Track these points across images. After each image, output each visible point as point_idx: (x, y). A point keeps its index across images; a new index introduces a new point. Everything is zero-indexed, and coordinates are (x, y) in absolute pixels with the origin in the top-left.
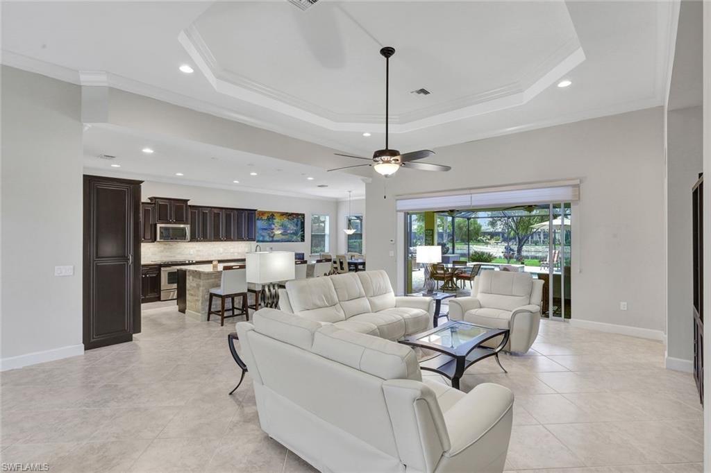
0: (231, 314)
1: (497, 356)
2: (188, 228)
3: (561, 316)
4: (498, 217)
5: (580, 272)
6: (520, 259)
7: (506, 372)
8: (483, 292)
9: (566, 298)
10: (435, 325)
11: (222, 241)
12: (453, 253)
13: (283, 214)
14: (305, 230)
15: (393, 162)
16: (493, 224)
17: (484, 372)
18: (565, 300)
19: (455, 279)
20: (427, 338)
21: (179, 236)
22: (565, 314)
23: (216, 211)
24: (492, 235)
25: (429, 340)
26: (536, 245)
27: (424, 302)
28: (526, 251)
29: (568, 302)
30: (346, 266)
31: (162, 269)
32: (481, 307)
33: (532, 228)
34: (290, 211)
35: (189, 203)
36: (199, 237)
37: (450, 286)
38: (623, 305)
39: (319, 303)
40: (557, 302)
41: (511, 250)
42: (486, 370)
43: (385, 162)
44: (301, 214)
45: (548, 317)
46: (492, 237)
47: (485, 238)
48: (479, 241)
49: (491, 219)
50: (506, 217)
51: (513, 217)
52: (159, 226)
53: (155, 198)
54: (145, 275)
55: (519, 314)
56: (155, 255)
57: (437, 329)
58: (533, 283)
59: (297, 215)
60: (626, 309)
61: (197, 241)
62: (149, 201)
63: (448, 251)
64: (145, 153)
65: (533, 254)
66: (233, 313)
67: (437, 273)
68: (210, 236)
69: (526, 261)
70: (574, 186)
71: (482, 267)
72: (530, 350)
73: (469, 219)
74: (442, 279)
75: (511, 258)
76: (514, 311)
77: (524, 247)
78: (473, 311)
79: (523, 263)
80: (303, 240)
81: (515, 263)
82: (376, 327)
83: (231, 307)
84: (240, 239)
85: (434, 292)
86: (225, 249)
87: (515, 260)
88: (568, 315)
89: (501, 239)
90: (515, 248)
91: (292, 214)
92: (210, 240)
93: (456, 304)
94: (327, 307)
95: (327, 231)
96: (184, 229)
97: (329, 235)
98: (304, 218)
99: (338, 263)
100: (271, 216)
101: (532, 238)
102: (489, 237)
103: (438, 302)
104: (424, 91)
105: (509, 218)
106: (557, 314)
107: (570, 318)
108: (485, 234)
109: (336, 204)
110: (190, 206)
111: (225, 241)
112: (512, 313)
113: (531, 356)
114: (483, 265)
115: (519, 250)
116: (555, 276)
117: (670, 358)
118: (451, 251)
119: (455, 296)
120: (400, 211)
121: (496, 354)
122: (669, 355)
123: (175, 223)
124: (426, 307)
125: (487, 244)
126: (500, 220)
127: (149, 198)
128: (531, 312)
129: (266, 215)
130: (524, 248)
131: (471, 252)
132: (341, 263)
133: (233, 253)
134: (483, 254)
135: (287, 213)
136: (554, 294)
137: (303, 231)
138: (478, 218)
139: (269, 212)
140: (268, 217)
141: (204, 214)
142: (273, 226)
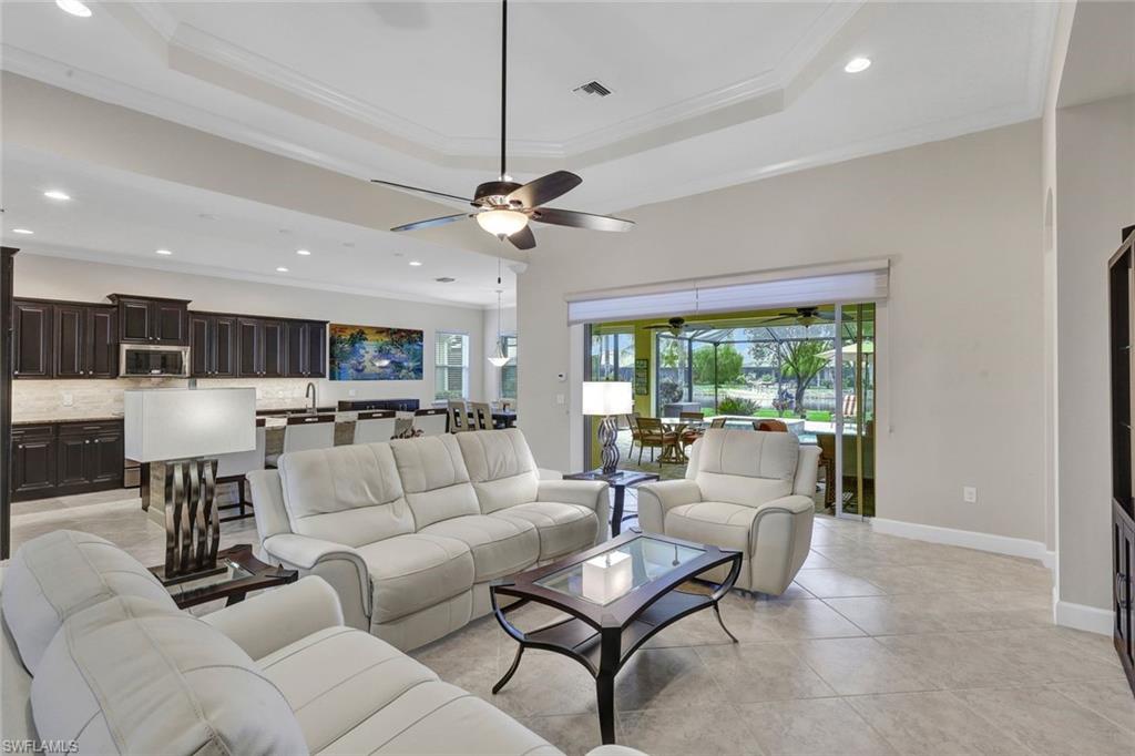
0: (239, 514)
1: (716, 608)
2: (185, 351)
3: (856, 513)
4: (765, 341)
5: (891, 431)
6: (800, 411)
7: (736, 641)
8: (706, 471)
9: (867, 477)
10: (616, 532)
11: (257, 376)
12: (690, 400)
13: (380, 331)
14: (424, 358)
15: (512, 207)
16: (759, 355)
17: (691, 641)
18: (864, 480)
19: (681, 443)
20: (605, 558)
21: (165, 368)
22: (864, 507)
24: (760, 372)
25: (608, 562)
26: (828, 388)
27: (588, 492)
28: (813, 398)
29: (869, 485)
30: (488, 421)
32: (702, 500)
33: (819, 360)
35: (190, 307)
36: (210, 369)
37: (674, 455)
38: (969, 494)
39: (354, 499)
40: (849, 483)
41: (789, 396)
42: (697, 638)
43: (496, 207)
44: (415, 332)
45: (833, 513)
46: (759, 376)
47: (747, 378)
48: (739, 382)
49: (753, 345)
50: (776, 340)
51: (788, 341)
52: (125, 347)
53: (118, 296)
54: (91, 439)
55: (767, 516)
57: (620, 539)
58: (799, 452)
60: (974, 500)
61: (207, 377)
62: (108, 302)
63: (681, 397)
64: (49, 199)
65: (823, 402)
66: (242, 511)
67: (651, 434)
68: (235, 368)
69: (809, 413)
70: (878, 271)
71: (727, 422)
72: (793, 585)
73: (716, 344)
74: (659, 443)
75: (784, 408)
76: (760, 508)
77: (806, 391)
78: (682, 510)
79: (803, 417)
80: (420, 376)
81: (793, 417)
82: (468, 549)
83: (238, 502)
84: (295, 373)
85: (618, 471)
86: (267, 393)
87: (792, 412)
88: (870, 510)
89: (774, 379)
90: (793, 392)
91: (400, 331)
92: (234, 376)
93: (649, 495)
94: (374, 505)
95: (466, 362)
96: (178, 355)
97: (469, 369)
98: (421, 338)
99: (476, 416)
100: (359, 335)
101: (822, 377)
102: (754, 376)
103: (620, 491)
104: (595, 87)
105: (781, 342)
106: (849, 507)
107: (873, 515)
108: (749, 370)
109: (484, 315)
110: (192, 312)
111: (265, 376)
112: (756, 511)
113: (791, 599)
114: (731, 419)
115: (799, 396)
116: (846, 438)
117: (1065, 604)
118: (685, 397)
119: (658, 478)
120: (576, 322)
121: (714, 604)
122: (1061, 598)
123: (159, 343)
124: (592, 500)
125: (750, 386)
126: (768, 347)
127: (109, 297)
128: (792, 513)
129: (349, 332)
130: (808, 392)
131: (720, 399)
132: (481, 416)
133: (283, 399)
134: (739, 401)
135: (390, 329)
136: (844, 470)
137: (420, 360)
138: (734, 342)
139: (353, 327)
140: (352, 335)
141: (223, 329)
142: (362, 351)
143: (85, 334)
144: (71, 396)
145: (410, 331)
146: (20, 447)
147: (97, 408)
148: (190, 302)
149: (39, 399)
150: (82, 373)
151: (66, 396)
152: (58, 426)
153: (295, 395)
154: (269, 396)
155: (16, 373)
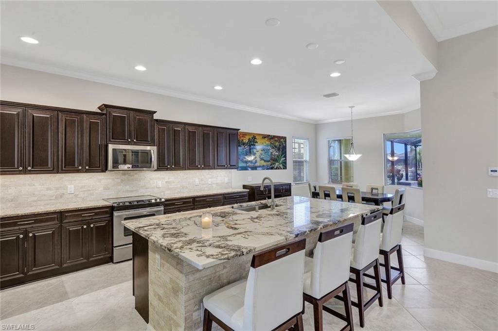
2: (153, 150)
11: (199, 169)
13: (265, 137)
14: (287, 156)
21: (141, 162)
23: (191, 129)
31: (116, 214)
34: (272, 134)
35: (156, 117)
36: (169, 164)
44: (282, 137)
52: (111, 147)
53: (106, 106)
54: (88, 224)
56: (108, 189)
59: (279, 138)
61: (167, 169)
62: (99, 111)
68: (184, 163)
80: (285, 167)
84: (220, 166)
86: (202, 180)
91: (274, 137)
92: (184, 168)
95: (306, 158)
96: (148, 153)
97: (309, 162)
98: (285, 142)
100: (253, 139)
109: (316, 127)
110: (157, 120)
111: (203, 169)
123: (135, 144)
129: (248, 137)
133: (211, 185)
135: (269, 136)
137: (285, 156)
139: (250, 134)
140: (249, 139)
141: (176, 133)
142: (255, 151)
143: (82, 136)
144: (73, 186)
145: (280, 137)
146: (31, 235)
147: (92, 194)
148: (155, 112)
149: (48, 189)
150: (80, 168)
151: (69, 186)
152: (61, 215)
153: (218, 182)
154: (203, 182)
155: (29, 168)
